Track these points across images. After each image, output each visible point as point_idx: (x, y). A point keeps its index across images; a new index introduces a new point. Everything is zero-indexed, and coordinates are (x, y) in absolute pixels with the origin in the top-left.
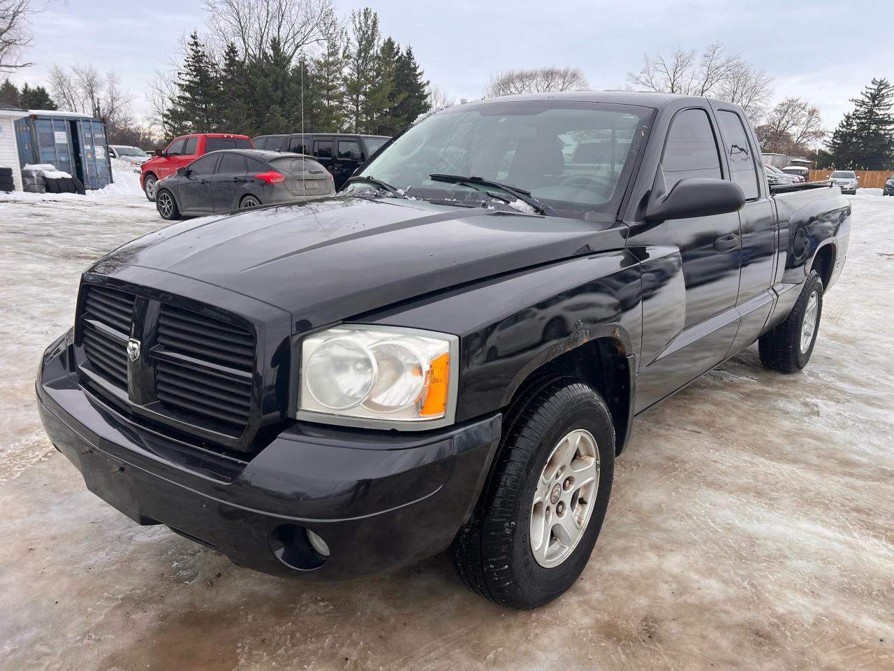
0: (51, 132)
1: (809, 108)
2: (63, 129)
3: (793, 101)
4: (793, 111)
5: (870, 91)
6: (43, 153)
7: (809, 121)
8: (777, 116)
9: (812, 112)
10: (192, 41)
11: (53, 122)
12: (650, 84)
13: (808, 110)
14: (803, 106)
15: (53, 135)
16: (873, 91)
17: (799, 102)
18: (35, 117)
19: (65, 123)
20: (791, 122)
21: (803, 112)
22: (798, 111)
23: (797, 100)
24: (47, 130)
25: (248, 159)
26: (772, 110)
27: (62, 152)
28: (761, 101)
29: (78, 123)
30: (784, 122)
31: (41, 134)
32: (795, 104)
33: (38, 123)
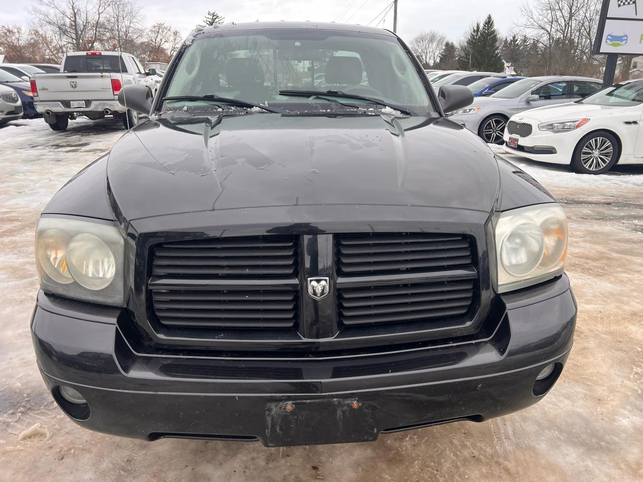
1: (173, 30)
3: (161, 24)
4: (163, 32)
5: (207, 19)
7: (175, 40)
8: (153, 35)
9: (176, 33)
12: (53, 6)
13: (172, 32)
14: (168, 28)
16: (210, 20)
17: (165, 25)
20: (163, 40)
21: (169, 33)
22: (166, 32)
23: (164, 24)
26: (148, 30)
28: (138, 23)
30: (158, 39)
32: (163, 26)
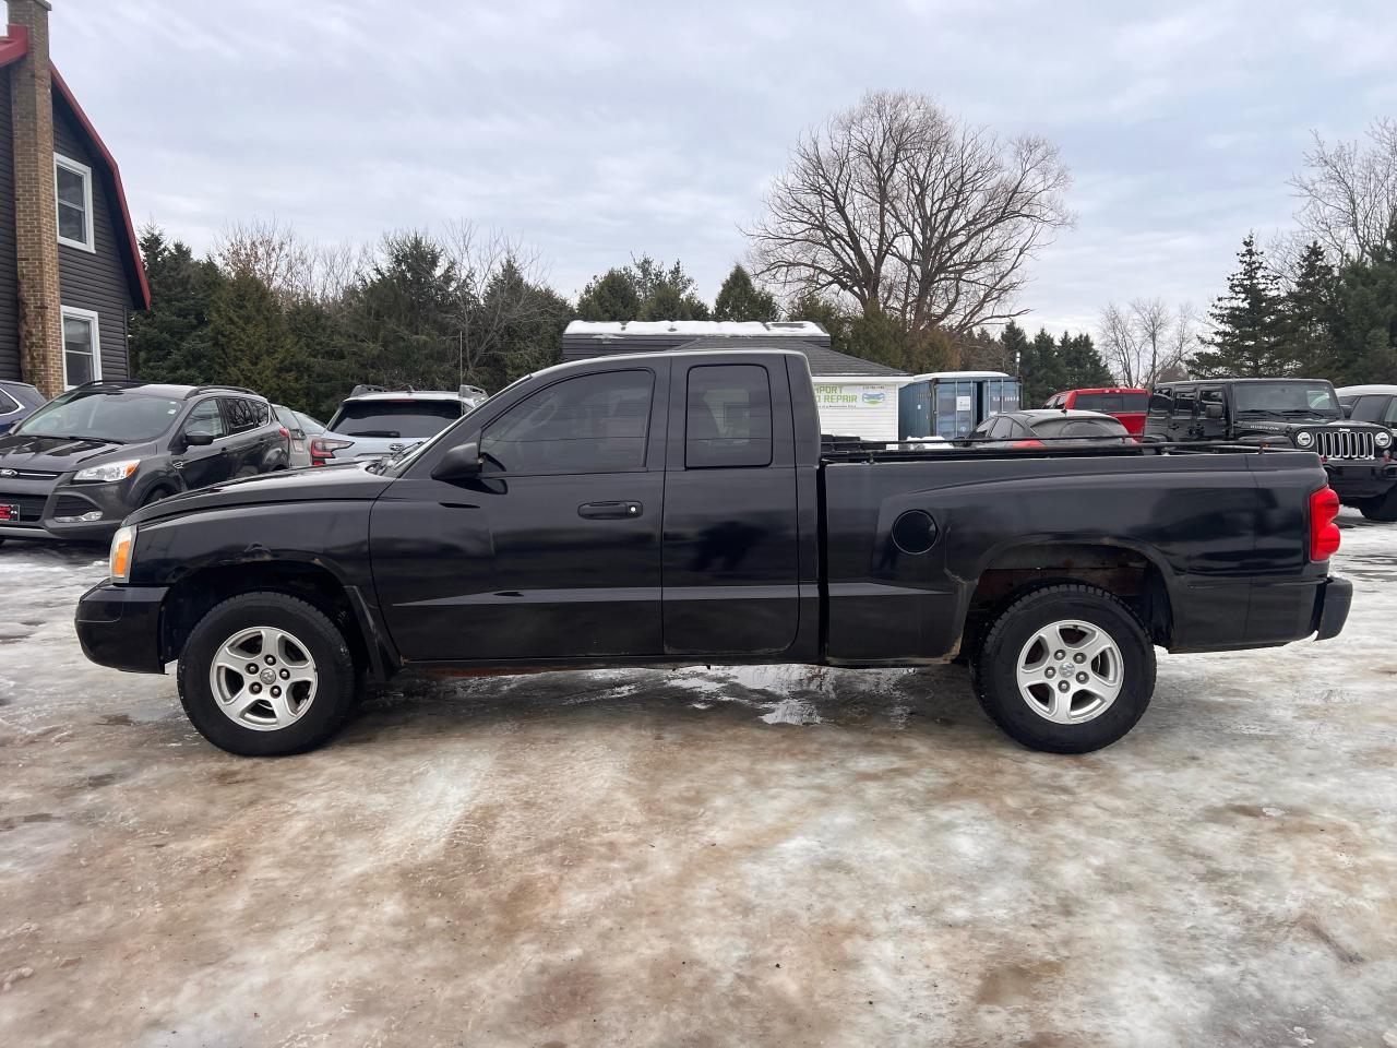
0: (952, 397)
2: (966, 393)
6: (940, 423)
10: (1244, 249)
11: (956, 385)
15: (955, 400)
18: (937, 381)
19: (971, 385)
24: (948, 396)
25: (1015, 424)
27: (964, 421)
29: (985, 385)
31: (941, 400)
33: (940, 387)
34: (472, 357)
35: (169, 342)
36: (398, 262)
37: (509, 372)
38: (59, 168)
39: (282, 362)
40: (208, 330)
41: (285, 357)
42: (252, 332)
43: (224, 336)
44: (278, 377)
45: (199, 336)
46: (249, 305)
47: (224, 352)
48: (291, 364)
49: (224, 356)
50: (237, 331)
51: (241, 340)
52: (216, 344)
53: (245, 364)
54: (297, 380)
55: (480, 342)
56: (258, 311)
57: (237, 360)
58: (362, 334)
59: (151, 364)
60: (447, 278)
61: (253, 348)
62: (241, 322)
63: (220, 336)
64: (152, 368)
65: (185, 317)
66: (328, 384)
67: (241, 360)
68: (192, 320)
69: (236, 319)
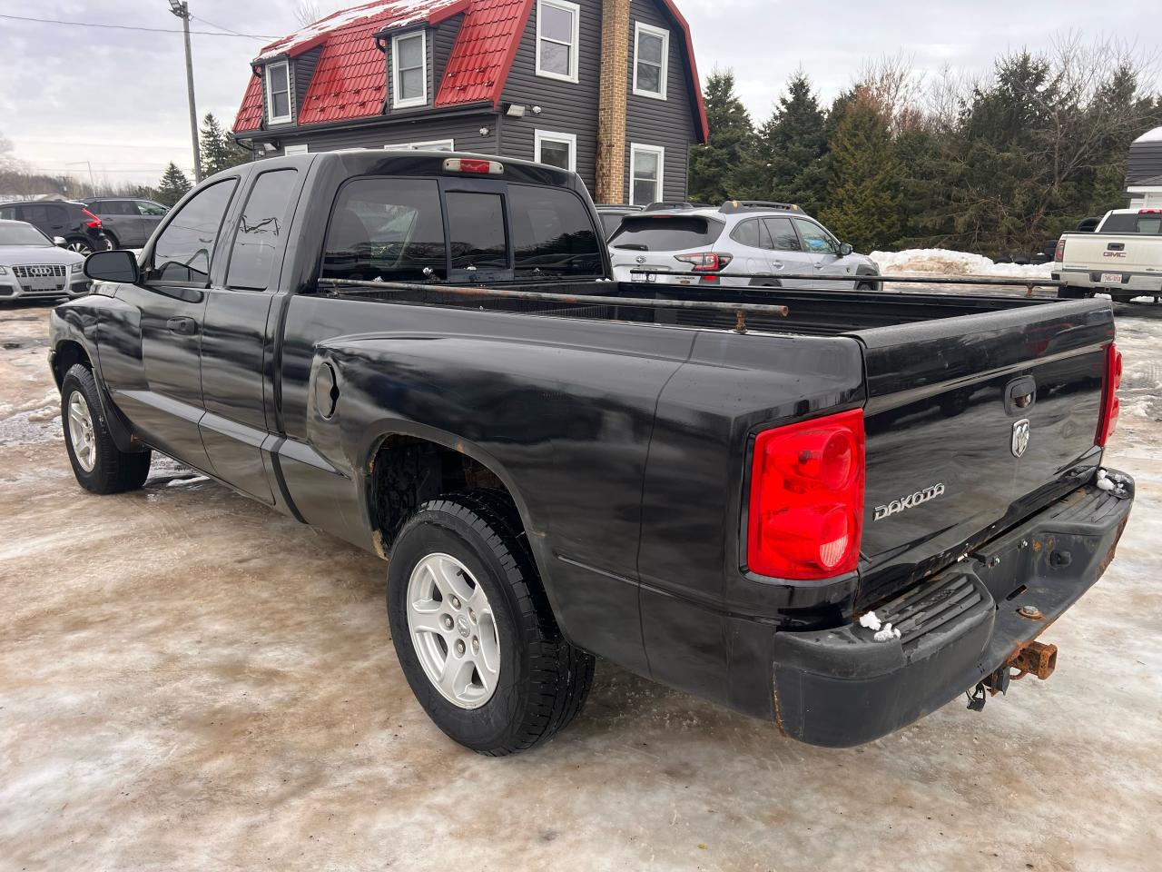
34: (1060, 173)
35: (796, 169)
36: (1005, 79)
37: (1097, 186)
38: (640, 34)
39: (881, 182)
40: (826, 157)
41: (885, 179)
42: (859, 157)
43: (838, 162)
44: (876, 196)
45: (818, 163)
46: (861, 133)
47: (837, 175)
48: (890, 184)
49: (836, 179)
50: (847, 157)
51: (851, 164)
52: (831, 168)
53: (849, 186)
54: (893, 198)
55: (1071, 157)
56: (868, 138)
57: (846, 181)
58: (953, 154)
59: (780, 187)
60: (1052, 90)
61: (858, 171)
62: (851, 149)
63: (834, 162)
64: (781, 190)
65: (811, 148)
66: (919, 202)
67: (848, 181)
68: (816, 149)
69: (848, 147)
